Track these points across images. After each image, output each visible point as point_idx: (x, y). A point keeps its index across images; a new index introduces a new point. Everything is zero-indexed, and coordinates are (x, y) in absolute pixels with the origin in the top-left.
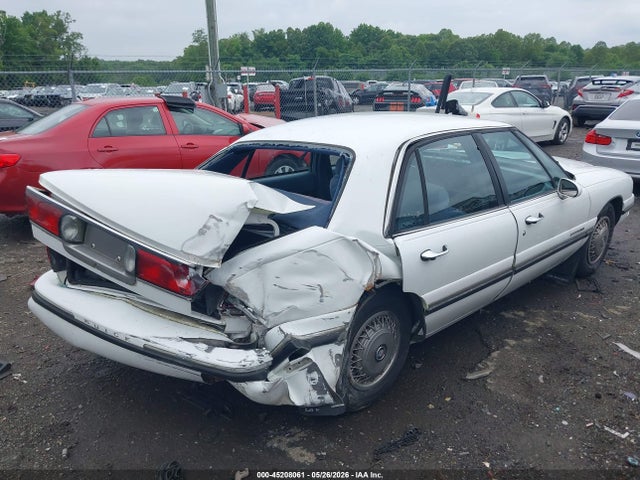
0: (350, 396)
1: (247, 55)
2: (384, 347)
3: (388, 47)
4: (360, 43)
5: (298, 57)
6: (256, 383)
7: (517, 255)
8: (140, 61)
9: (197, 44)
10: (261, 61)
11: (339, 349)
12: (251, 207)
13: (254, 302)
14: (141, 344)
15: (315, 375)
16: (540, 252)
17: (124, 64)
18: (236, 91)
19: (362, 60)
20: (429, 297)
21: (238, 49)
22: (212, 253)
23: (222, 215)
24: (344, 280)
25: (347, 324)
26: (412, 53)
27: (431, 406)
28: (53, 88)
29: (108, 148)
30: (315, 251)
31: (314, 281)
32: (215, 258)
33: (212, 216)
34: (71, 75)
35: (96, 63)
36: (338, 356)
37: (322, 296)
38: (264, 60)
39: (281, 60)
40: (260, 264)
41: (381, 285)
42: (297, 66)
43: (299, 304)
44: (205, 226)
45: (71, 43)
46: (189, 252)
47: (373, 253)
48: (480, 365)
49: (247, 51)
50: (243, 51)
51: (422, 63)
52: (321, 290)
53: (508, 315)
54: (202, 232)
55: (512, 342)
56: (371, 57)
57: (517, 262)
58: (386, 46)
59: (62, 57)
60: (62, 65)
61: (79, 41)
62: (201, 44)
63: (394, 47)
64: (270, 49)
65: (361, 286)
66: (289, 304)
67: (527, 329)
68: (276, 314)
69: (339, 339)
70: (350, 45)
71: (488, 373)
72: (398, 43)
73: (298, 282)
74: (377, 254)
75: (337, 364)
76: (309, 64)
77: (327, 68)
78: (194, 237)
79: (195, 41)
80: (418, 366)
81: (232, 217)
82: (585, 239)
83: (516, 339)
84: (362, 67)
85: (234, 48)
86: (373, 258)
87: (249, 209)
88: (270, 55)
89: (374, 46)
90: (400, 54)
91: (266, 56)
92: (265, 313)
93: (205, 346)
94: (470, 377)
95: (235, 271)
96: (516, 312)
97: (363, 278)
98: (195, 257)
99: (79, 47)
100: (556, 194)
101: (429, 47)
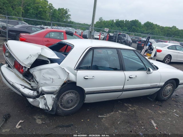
0: (58, 110)
1: (112, 26)
2: (72, 100)
3: (155, 29)
4: (146, 27)
5: (127, 28)
6: (31, 99)
7: (125, 86)
8: (84, 24)
9: (99, 21)
10: (116, 28)
11: (54, 96)
12: (39, 54)
13: (38, 79)
14: (11, 83)
15: (45, 101)
16: (135, 87)
17: (80, 24)
18: (103, 35)
19: (146, 32)
20: (86, 89)
21: (110, 24)
22: (28, 64)
23: (32, 55)
24: (59, 78)
25: (57, 90)
26: (162, 32)
27: (82, 120)
28: (59, 27)
29: (48, 41)
30: (53, 69)
31: (52, 77)
32: (29, 65)
33: (30, 55)
34: (52, 23)
35: (72, 23)
36: (53, 98)
37: (53, 81)
38: (117, 28)
39: (122, 29)
40: (40, 70)
41: (69, 82)
42: (126, 30)
43: (47, 82)
44: (28, 57)
45: (68, 17)
46: (24, 63)
47: (68, 73)
48: (105, 115)
49: (113, 25)
50: (112, 25)
51: (164, 35)
52: (53, 80)
53: (126, 105)
54: (27, 58)
55: (120, 111)
56: (149, 31)
57: (124, 88)
58: (154, 29)
59: (65, 20)
60: (65, 22)
61: (70, 16)
62: (101, 21)
63: (156, 29)
64: (119, 25)
65: (63, 81)
66: (45, 82)
67: (128, 110)
68: (42, 84)
69: (54, 93)
70: (143, 27)
71: (105, 117)
72: (158, 28)
73: (48, 76)
74: (69, 73)
75: (53, 100)
76: (129, 31)
77: (134, 32)
78: (25, 59)
79: (99, 20)
80: (88, 110)
81: (34, 56)
82: (159, 89)
83: (122, 111)
84: (145, 34)
85: (109, 23)
86: (67, 74)
87: (38, 55)
88: (119, 27)
89: (150, 28)
90: (158, 32)
91: (118, 27)
92: (40, 83)
93: (23, 87)
94: (100, 116)
95: (35, 70)
96: (129, 105)
97: (64, 79)
98: (25, 64)
99: (69, 18)
100: (146, 72)
101: (168, 30)
